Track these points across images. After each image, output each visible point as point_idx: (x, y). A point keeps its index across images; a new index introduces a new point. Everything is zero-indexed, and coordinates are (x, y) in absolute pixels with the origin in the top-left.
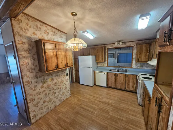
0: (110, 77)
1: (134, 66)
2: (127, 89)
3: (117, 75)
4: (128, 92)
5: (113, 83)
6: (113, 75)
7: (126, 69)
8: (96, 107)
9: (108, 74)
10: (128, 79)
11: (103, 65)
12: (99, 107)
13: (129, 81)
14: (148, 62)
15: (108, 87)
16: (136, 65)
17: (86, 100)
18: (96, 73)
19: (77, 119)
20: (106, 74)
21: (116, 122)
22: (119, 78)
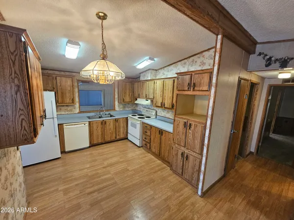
0: (95, 127)
1: (117, 108)
2: (118, 137)
3: (105, 123)
4: (119, 142)
5: (100, 136)
6: (100, 124)
7: (109, 112)
8: (110, 175)
9: (91, 124)
10: (118, 125)
11: (71, 110)
12: (112, 173)
13: (119, 127)
14: (136, 102)
15: (92, 145)
16: (119, 106)
17: (82, 181)
18: (65, 127)
19: (106, 208)
20: (87, 124)
21: (142, 171)
22: (108, 127)
